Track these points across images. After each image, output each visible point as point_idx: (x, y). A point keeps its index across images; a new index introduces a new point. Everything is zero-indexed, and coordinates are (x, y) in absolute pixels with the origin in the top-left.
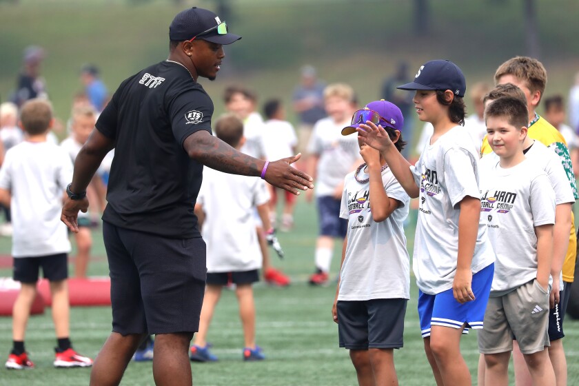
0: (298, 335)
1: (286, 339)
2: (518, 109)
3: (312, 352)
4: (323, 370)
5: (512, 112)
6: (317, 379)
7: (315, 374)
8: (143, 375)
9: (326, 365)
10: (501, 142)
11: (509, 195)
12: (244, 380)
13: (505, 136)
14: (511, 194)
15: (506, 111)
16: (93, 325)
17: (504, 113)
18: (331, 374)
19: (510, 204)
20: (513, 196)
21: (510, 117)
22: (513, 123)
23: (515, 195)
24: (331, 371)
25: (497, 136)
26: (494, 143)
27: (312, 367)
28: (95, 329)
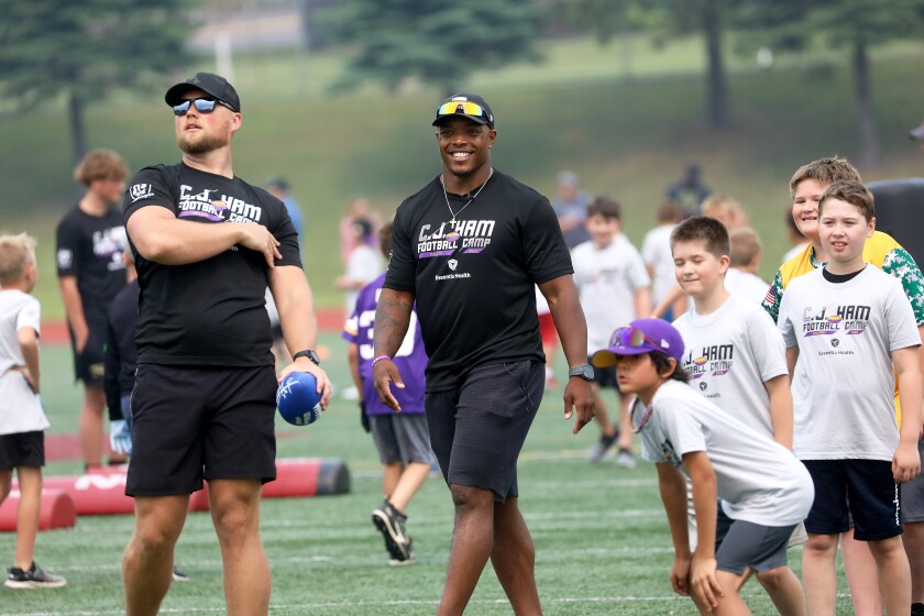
0: (558, 530)
1: (545, 535)
2: (716, 232)
3: (579, 553)
4: (594, 575)
5: (708, 234)
6: (585, 588)
7: (583, 581)
8: (353, 588)
9: (597, 570)
10: (695, 276)
11: (723, 349)
12: (488, 591)
13: (701, 268)
14: (726, 347)
15: (701, 232)
16: (287, 523)
17: (697, 235)
18: (604, 581)
19: (728, 360)
20: (729, 349)
21: (705, 242)
22: (710, 249)
23: (731, 347)
24: (604, 577)
25: (689, 267)
26: (685, 278)
27: (580, 572)
28: (290, 528)
